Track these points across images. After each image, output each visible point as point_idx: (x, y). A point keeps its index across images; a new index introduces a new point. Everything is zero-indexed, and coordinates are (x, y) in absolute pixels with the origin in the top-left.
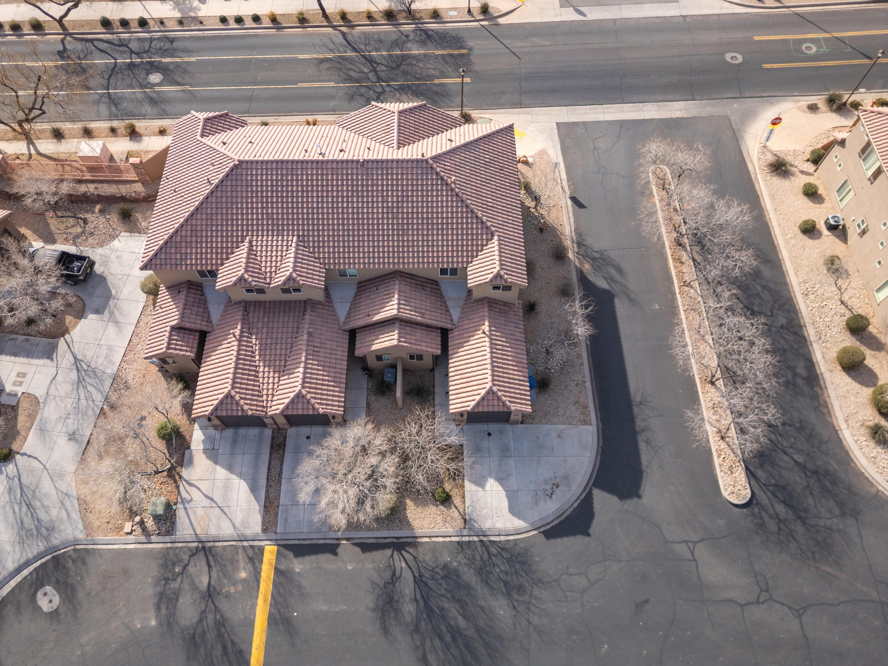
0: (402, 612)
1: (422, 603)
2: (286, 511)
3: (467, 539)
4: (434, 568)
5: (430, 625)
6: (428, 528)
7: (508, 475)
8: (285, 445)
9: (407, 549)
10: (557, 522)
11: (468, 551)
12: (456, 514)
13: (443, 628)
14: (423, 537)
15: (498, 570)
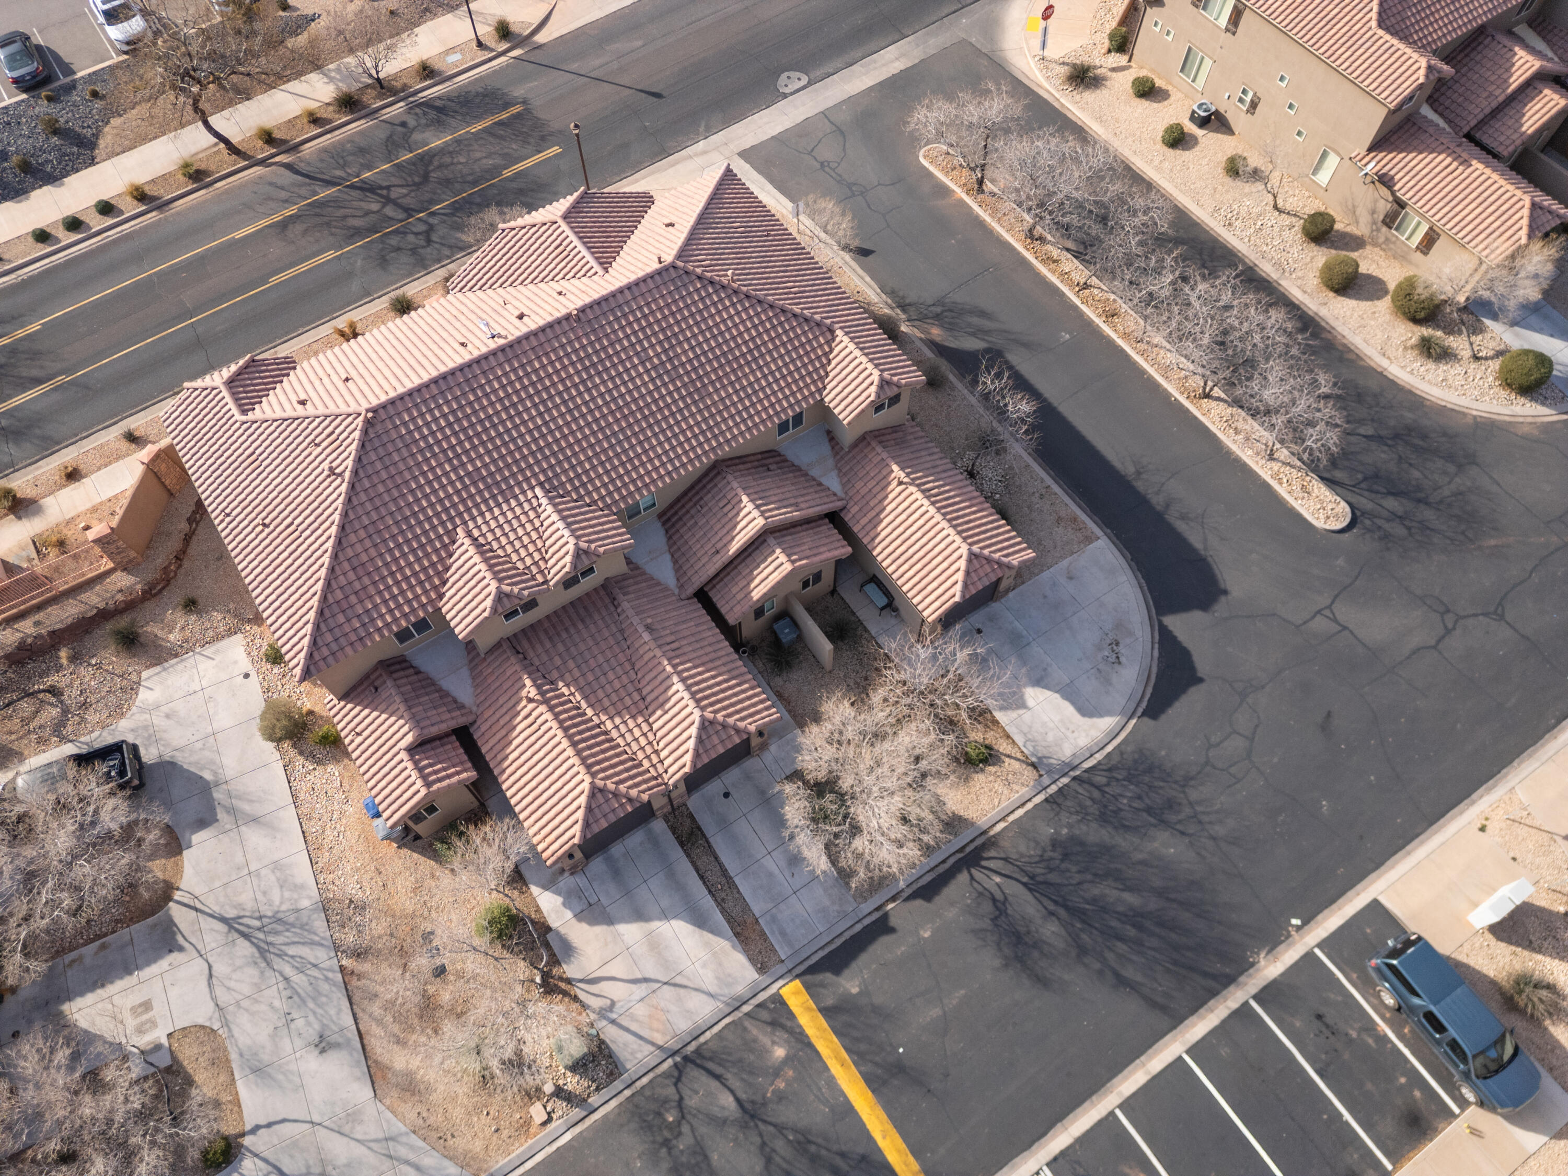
0: (1044, 942)
1: (1062, 912)
2: (774, 919)
3: (1053, 788)
4: (1041, 856)
5: (1094, 931)
6: (994, 808)
7: (1045, 670)
8: (699, 828)
9: (985, 855)
10: (1149, 691)
11: (1069, 803)
12: (1016, 765)
13: (1114, 923)
14: (994, 825)
15: (1125, 801)
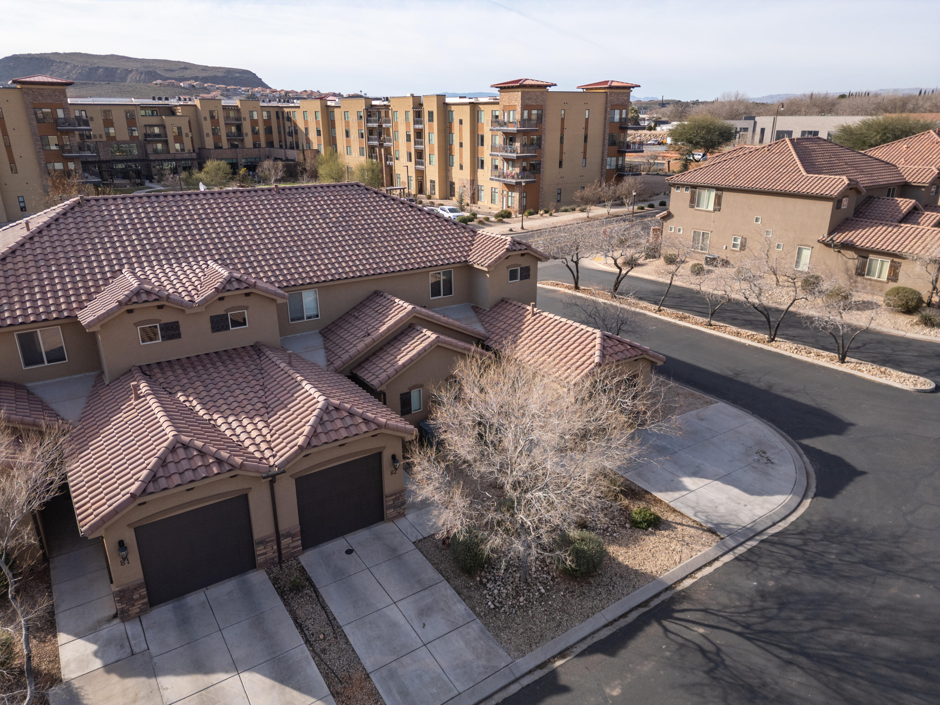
0: (793, 695)
1: (802, 660)
2: (392, 675)
3: (741, 550)
4: (751, 606)
5: (859, 680)
6: (676, 565)
7: (698, 467)
8: (309, 579)
9: (677, 607)
10: (813, 481)
11: (765, 561)
12: (691, 531)
13: (883, 671)
14: (679, 581)
15: (833, 557)
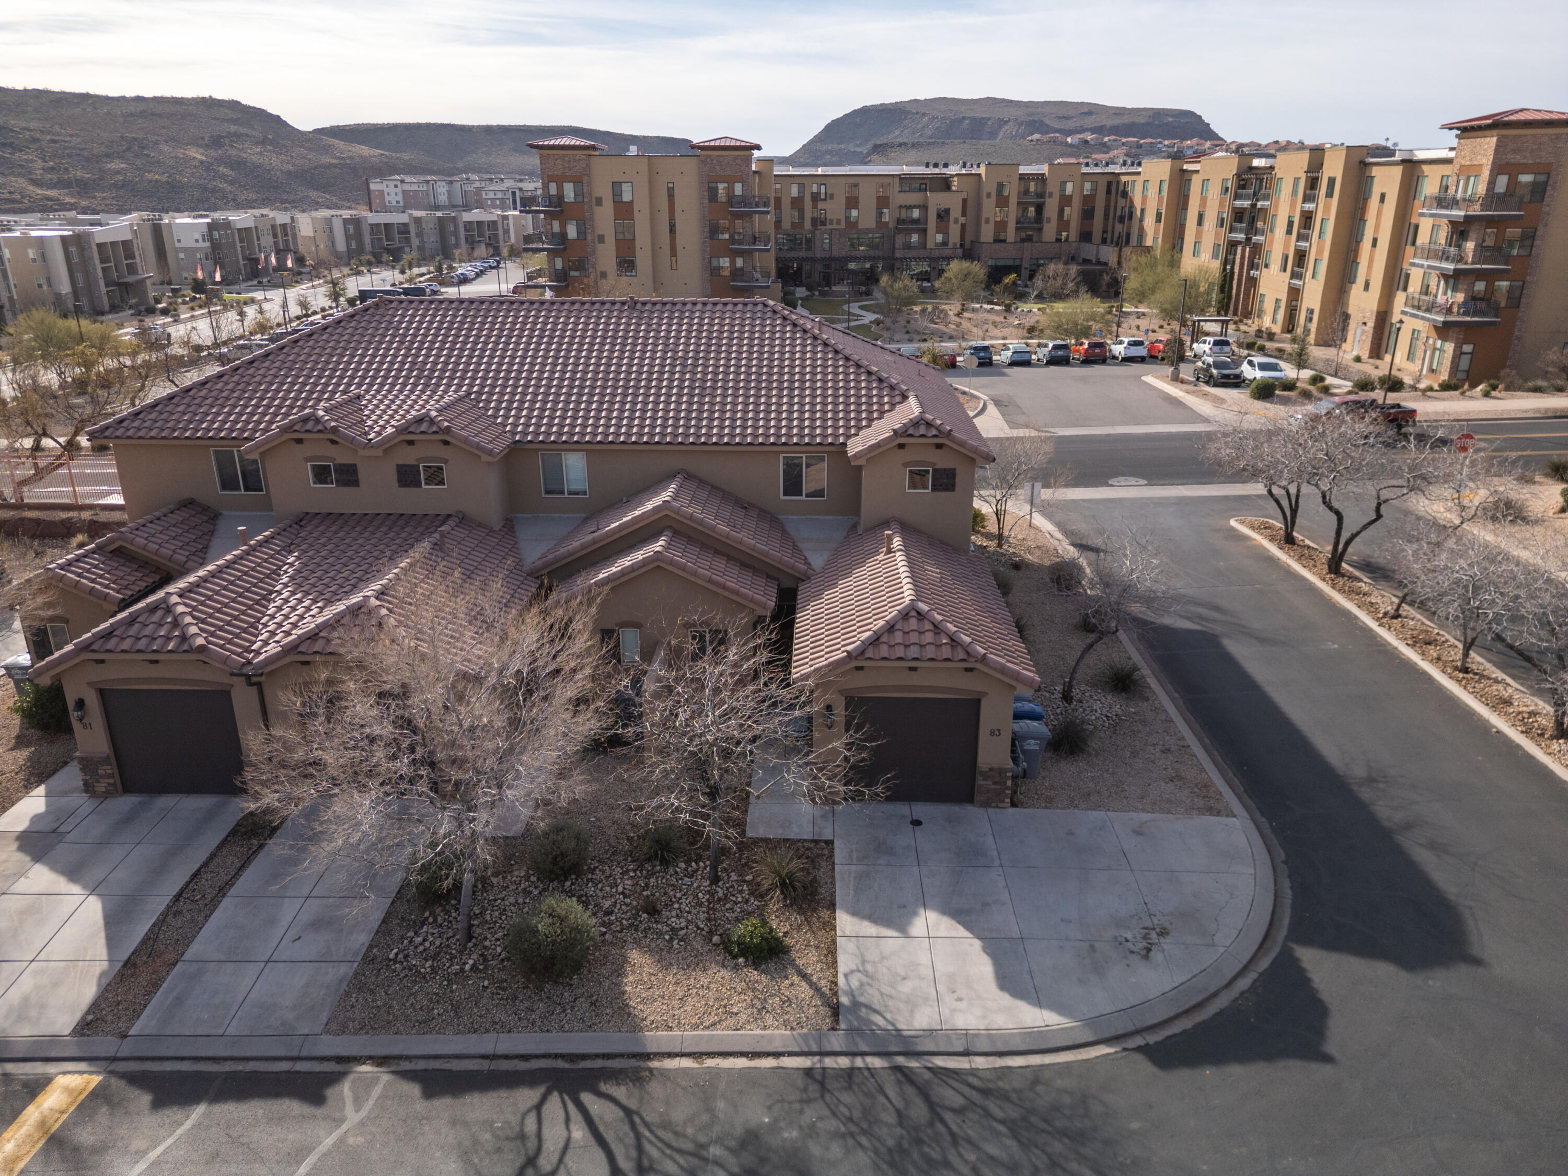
2: (196, 975)
3: (841, 1062)
6: (695, 1027)
7: (985, 905)
9: (603, 1087)
10: (1186, 1024)
11: (846, 1098)
12: (804, 990)
14: (671, 1055)
15: (972, 1157)
